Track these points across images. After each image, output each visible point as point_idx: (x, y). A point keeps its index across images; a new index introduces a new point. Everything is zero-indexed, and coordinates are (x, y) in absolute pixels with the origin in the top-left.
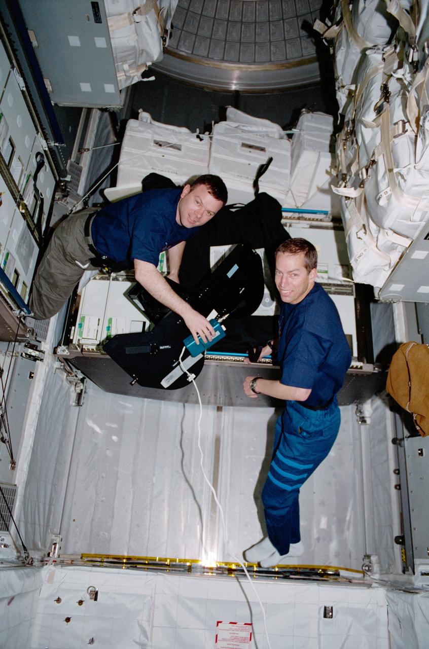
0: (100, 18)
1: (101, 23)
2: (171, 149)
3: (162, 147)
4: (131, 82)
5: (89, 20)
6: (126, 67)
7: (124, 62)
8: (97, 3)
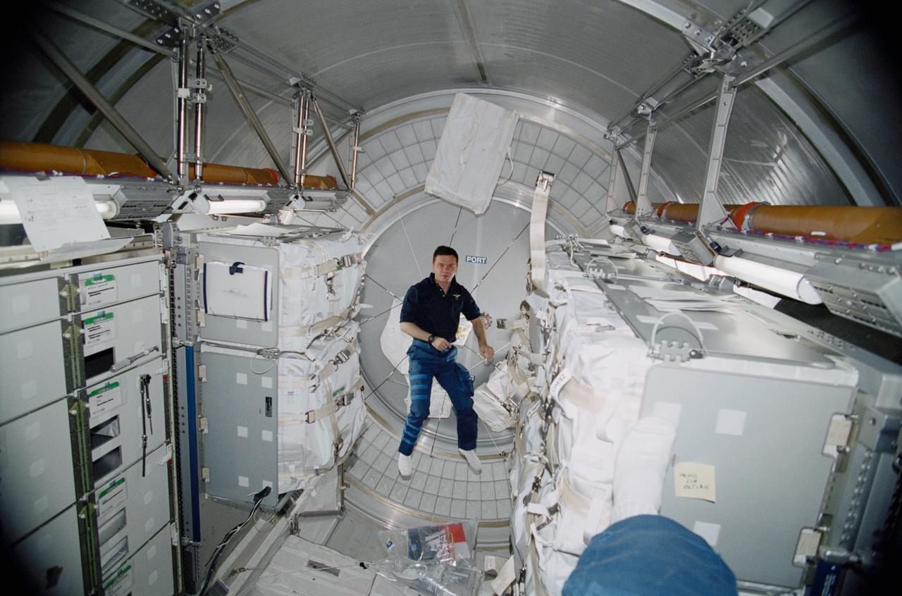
0: (271, 413)
1: (271, 416)
2: (327, 573)
3: (316, 570)
4: (297, 487)
5: (260, 413)
6: (292, 467)
7: (291, 461)
8: (271, 398)
